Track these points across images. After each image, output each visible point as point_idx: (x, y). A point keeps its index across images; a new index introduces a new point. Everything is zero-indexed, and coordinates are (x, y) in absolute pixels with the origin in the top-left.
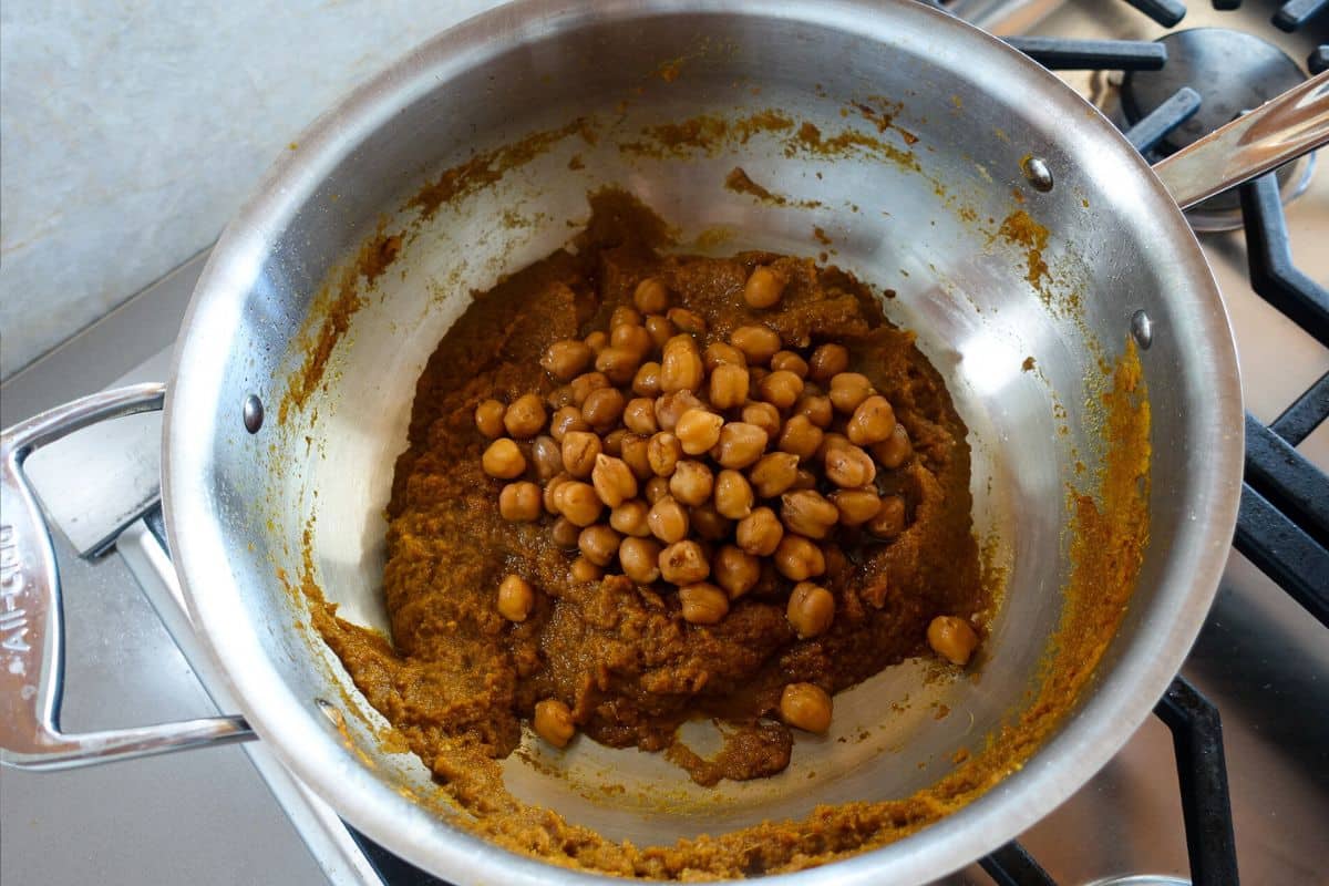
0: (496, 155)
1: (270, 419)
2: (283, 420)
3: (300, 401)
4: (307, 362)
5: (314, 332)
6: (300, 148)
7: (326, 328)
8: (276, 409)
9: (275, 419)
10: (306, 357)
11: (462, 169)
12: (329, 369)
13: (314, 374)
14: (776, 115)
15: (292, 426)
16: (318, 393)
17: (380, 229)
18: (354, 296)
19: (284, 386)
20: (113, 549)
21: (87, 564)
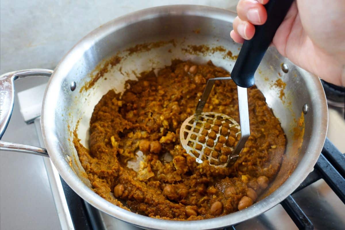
0: (150, 44)
1: (77, 90)
2: (81, 92)
3: (86, 89)
4: (91, 81)
5: (95, 74)
6: (102, 27)
7: (98, 74)
8: (80, 88)
9: (79, 91)
10: (91, 79)
11: (141, 45)
12: (96, 84)
13: (92, 84)
14: (222, 47)
15: (83, 94)
16: (91, 89)
17: (118, 54)
18: (107, 69)
19: (83, 84)
20: (33, 122)
21: (26, 124)
